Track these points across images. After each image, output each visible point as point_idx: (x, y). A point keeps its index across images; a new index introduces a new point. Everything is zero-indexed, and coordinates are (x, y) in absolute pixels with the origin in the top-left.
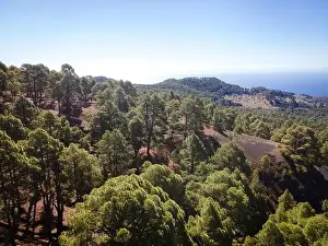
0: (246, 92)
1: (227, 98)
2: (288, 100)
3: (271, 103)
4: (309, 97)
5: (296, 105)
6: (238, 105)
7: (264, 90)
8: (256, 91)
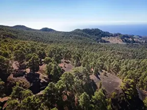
0: (112, 36)
1: (103, 38)
2: (131, 39)
3: (123, 41)
4: (140, 37)
5: (134, 42)
6: (108, 42)
7: (120, 34)
8: (116, 35)
